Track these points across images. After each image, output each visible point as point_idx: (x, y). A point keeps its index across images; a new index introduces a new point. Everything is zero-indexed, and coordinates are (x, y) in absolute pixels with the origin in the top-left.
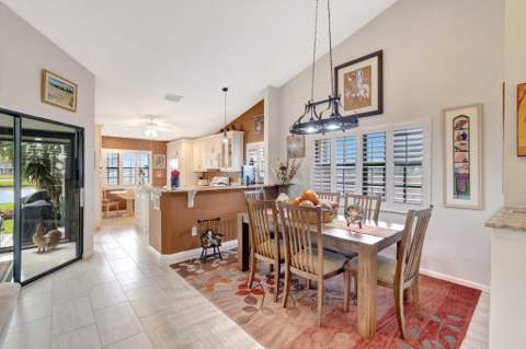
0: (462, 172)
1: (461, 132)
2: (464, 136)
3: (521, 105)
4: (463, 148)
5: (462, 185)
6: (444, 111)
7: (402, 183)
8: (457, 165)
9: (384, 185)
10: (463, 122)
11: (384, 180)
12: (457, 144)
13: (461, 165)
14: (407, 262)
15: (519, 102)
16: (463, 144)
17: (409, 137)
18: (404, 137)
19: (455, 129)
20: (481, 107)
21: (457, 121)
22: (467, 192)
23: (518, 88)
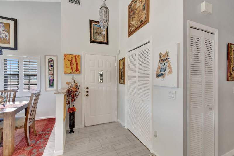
0: (51, 78)
1: (51, 64)
2: (52, 66)
3: (65, 60)
4: (51, 70)
5: (51, 83)
6: (45, 56)
7: (28, 83)
8: (50, 76)
9: (18, 85)
10: (52, 61)
11: (18, 82)
12: (50, 68)
13: (51, 76)
14: (30, 116)
15: (64, 59)
16: (52, 69)
17: (31, 63)
18: (29, 63)
19: (49, 62)
20: (57, 57)
21: (50, 60)
22: (53, 85)
23: (64, 55)
